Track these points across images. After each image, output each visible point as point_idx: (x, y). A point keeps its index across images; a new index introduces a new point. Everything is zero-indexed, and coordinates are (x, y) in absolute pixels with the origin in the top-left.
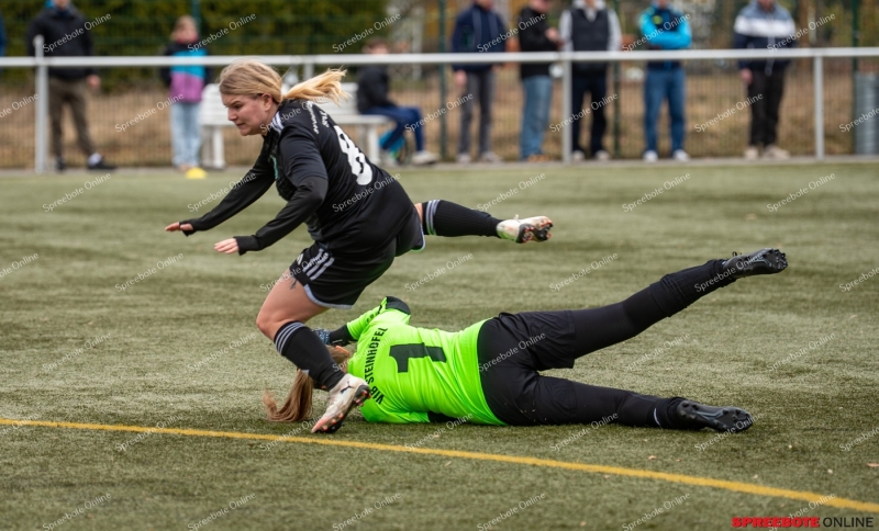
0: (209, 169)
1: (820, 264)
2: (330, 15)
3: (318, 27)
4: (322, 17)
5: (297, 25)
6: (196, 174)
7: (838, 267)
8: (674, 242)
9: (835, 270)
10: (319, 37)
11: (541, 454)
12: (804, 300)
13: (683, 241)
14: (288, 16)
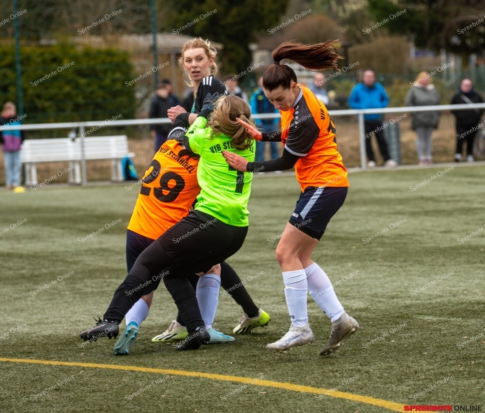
0: (28, 187)
1: (344, 232)
2: (104, 98)
3: (98, 106)
4: (100, 100)
5: (86, 105)
6: (20, 190)
7: (353, 234)
8: (267, 222)
9: (351, 236)
10: (98, 111)
11: (139, 363)
12: (326, 256)
13: (273, 221)
14: (81, 100)
